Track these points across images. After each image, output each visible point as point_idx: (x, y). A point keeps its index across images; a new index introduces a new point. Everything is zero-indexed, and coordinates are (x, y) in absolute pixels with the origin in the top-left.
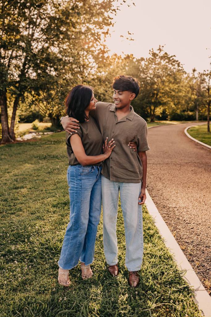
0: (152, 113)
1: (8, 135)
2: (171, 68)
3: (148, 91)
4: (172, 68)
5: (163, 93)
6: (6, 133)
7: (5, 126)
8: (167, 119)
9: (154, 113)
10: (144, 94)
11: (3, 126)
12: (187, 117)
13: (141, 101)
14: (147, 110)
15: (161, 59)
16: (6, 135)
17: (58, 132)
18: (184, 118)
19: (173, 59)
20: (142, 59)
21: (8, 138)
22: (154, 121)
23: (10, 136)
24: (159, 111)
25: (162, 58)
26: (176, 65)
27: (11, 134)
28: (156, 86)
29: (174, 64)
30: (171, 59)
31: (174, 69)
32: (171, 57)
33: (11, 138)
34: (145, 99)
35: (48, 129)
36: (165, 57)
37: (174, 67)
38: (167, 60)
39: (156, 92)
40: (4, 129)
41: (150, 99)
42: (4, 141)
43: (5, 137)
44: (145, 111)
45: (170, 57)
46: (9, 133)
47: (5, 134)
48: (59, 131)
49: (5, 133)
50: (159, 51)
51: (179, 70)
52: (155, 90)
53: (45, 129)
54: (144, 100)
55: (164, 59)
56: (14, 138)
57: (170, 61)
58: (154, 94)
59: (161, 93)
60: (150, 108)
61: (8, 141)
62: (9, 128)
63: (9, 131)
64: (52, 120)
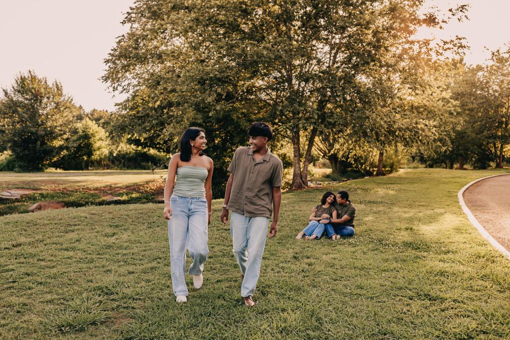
0: (498, 153)
1: (300, 180)
3: (490, 118)
7: (297, 169)
9: (501, 153)
10: (483, 123)
11: (296, 168)
13: (477, 134)
14: (489, 149)
16: (299, 180)
17: (344, 181)
20: (480, 68)
21: (301, 184)
22: (502, 167)
23: (303, 182)
27: (303, 179)
33: (304, 184)
34: (486, 131)
35: (327, 177)
39: (504, 119)
40: (297, 173)
41: (494, 132)
43: (297, 183)
44: (484, 150)
46: (301, 178)
47: (297, 179)
48: (345, 179)
49: (297, 177)
52: (503, 116)
53: (323, 176)
56: (306, 184)
58: (501, 123)
60: (495, 145)
61: (300, 187)
62: (301, 172)
63: (301, 175)
64: (334, 165)
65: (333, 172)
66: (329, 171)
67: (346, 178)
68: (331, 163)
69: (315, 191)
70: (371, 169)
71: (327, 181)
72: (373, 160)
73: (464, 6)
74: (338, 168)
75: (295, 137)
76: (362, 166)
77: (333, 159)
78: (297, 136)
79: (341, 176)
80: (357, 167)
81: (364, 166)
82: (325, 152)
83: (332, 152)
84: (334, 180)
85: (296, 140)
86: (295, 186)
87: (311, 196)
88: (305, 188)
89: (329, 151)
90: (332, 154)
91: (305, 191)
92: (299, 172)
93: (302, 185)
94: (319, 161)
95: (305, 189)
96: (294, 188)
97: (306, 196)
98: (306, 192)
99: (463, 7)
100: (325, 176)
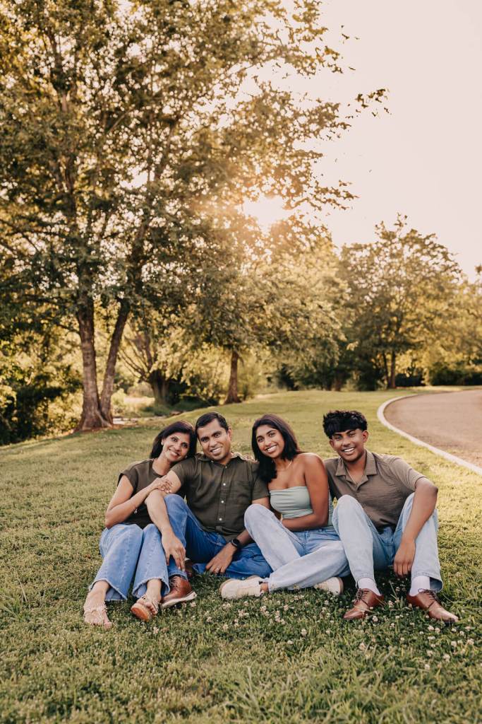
1: (98, 413)
2: (427, 263)
3: (377, 317)
4: (430, 263)
5: (413, 321)
6: (93, 408)
7: (91, 390)
8: (422, 382)
9: (392, 367)
12: (471, 375)
14: (376, 361)
15: (403, 244)
16: (94, 412)
17: (174, 415)
18: (463, 379)
19: (431, 243)
21: (98, 419)
23: (102, 414)
24: (403, 362)
25: (404, 241)
26: (440, 256)
27: (103, 409)
28: (394, 306)
29: (434, 254)
30: (427, 242)
31: (435, 266)
32: (428, 238)
33: (105, 419)
34: (373, 336)
35: (148, 410)
36: (412, 239)
37: (435, 260)
38: (417, 247)
39: (395, 319)
40: (90, 398)
41: (383, 336)
42: (87, 426)
43: (91, 417)
44: (371, 364)
45: (425, 239)
46: (99, 408)
47: (91, 410)
48: (176, 413)
49: (91, 406)
50: (398, 227)
51: (447, 268)
52: (393, 315)
53: (141, 409)
54: (368, 337)
55: (411, 243)
56: (109, 418)
57: (424, 246)
58: (391, 324)
59: (408, 321)
60: (384, 356)
61: (96, 425)
62: (98, 396)
63: (99, 401)
64: (157, 389)
65: (157, 402)
66: (149, 401)
67: (177, 410)
68: (153, 388)
69: (127, 431)
70: (215, 396)
71: (147, 416)
72: (218, 381)
73: (381, 90)
74: (164, 395)
75: (85, 326)
76: (202, 390)
77: (156, 380)
78: (88, 324)
79: (168, 407)
80: (194, 392)
81: (205, 389)
82: (143, 370)
83: (154, 367)
84: (158, 414)
85: (86, 333)
86: (88, 423)
87: (117, 443)
88: (106, 427)
89: (149, 368)
90: (154, 372)
91: (105, 432)
92: (94, 395)
93: (100, 422)
94: (134, 387)
95: (106, 429)
96: (84, 428)
97: (106, 441)
98: (109, 433)
99: (380, 92)
100: (144, 408)
